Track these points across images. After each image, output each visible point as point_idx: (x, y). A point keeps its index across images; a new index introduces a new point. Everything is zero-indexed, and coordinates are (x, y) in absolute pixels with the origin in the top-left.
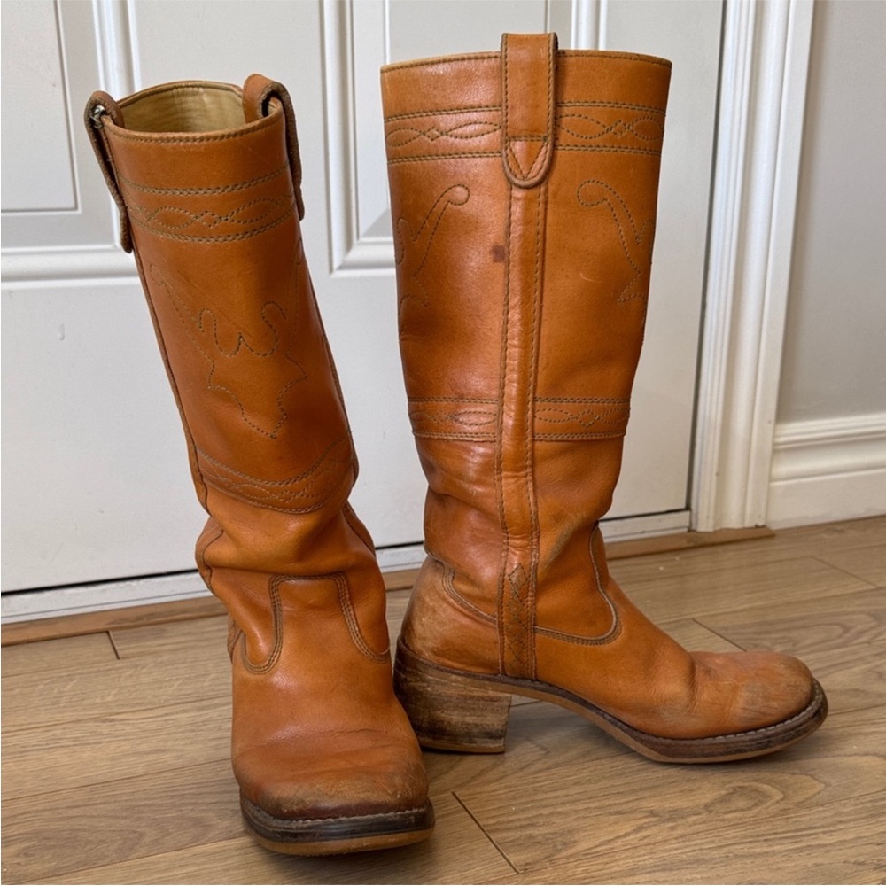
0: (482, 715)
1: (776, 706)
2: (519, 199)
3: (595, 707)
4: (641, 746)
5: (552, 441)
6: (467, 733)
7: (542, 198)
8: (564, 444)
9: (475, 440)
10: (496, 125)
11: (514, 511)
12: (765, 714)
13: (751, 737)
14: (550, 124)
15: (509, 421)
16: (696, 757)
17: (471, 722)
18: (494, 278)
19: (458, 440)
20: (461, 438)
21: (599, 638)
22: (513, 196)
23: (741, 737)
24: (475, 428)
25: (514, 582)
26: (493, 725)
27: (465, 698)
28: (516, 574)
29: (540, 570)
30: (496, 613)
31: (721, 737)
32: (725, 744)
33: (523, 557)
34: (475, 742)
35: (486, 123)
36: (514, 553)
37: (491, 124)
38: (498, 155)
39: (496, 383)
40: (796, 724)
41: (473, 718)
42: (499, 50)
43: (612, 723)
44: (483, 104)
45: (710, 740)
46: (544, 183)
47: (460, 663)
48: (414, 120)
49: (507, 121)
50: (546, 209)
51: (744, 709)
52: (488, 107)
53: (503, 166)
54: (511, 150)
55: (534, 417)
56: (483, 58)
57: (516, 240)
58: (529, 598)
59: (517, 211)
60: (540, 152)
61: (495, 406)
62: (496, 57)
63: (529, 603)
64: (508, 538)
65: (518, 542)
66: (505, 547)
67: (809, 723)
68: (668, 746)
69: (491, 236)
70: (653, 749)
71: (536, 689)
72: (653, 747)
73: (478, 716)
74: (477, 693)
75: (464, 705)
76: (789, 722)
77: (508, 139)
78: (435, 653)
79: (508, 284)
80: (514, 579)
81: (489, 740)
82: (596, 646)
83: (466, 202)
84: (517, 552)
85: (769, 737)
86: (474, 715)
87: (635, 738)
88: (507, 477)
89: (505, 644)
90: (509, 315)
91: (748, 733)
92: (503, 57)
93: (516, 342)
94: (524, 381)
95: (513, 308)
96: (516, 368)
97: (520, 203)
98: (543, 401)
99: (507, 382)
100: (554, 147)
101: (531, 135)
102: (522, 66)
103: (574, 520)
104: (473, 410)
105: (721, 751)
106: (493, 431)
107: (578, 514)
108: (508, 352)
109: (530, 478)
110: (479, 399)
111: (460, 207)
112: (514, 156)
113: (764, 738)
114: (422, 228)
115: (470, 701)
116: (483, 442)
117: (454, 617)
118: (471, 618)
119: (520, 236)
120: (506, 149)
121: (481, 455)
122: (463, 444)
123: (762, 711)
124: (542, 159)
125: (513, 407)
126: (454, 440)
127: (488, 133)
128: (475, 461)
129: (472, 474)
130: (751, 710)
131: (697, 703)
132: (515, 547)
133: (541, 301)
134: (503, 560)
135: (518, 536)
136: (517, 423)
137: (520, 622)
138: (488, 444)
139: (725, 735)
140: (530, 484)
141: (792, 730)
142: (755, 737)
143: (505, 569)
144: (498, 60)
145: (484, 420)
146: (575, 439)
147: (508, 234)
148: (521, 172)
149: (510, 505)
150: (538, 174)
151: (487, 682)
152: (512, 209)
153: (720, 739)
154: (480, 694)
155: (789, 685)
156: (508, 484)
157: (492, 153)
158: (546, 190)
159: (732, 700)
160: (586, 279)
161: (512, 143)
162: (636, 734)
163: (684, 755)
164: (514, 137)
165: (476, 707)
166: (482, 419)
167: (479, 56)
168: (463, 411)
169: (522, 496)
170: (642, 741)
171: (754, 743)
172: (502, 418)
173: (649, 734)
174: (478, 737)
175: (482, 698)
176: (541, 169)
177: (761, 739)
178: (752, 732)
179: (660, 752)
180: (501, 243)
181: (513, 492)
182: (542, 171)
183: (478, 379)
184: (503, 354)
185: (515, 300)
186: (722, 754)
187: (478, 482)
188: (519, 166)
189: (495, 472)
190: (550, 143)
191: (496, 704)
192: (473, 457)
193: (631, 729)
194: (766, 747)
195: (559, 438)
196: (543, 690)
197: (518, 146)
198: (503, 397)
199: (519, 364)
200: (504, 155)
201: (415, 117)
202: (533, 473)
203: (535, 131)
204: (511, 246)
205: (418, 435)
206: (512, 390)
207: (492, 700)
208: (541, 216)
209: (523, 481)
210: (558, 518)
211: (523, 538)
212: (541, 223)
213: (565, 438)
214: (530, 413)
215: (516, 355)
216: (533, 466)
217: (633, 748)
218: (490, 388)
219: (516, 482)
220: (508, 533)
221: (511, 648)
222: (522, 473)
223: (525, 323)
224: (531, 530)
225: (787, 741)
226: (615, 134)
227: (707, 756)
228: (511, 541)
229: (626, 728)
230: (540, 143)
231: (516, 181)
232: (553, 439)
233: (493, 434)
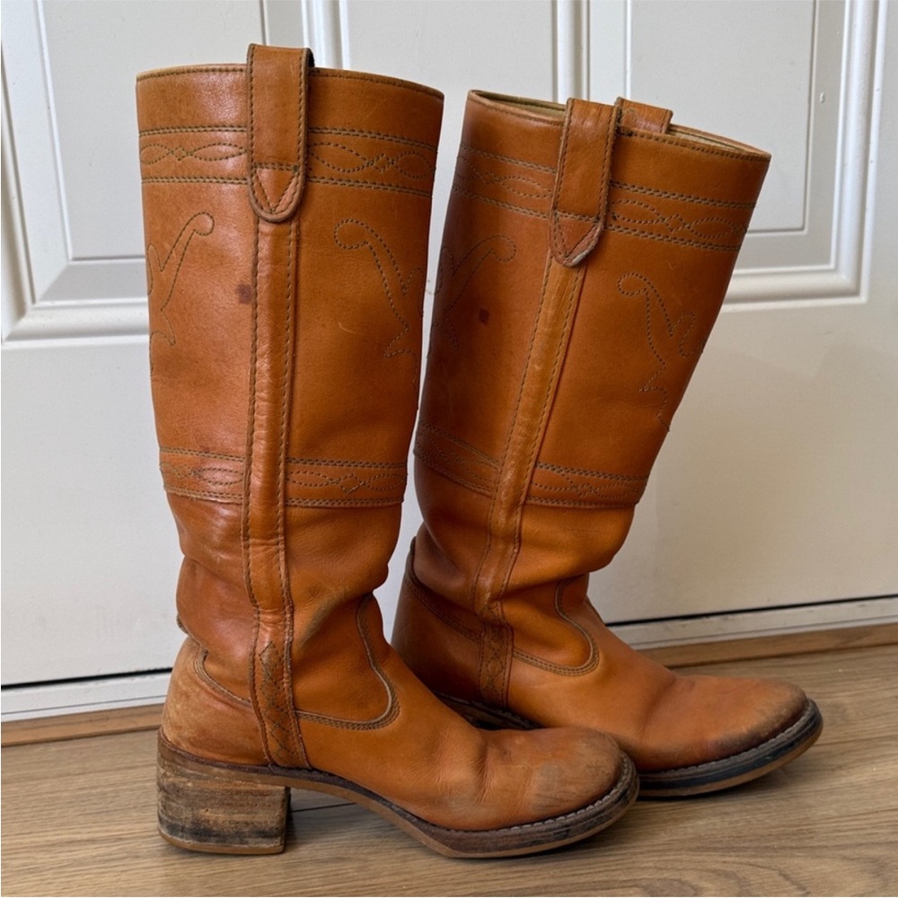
0: (251, 812)
1: (574, 791)
2: (266, 235)
3: (381, 797)
4: (431, 840)
5: (308, 507)
6: (237, 833)
7: (292, 236)
8: (323, 511)
9: (219, 500)
10: (241, 148)
11: (262, 582)
12: (562, 800)
13: (549, 827)
14: (301, 152)
15: (257, 481)
16: (489, 851)
17: (241, 820)
18: (240, 321)
19: (201, 500)
20: (204, 498)
21: (372, 721)
22: (260, 230)
23: (539, 826)
24: (220, 487)
25: (265, 662)
26: (266, 822)
27: (231, 793)
28: (266, 654)
29: (295, 648)
30: (250, 698)
31: (516, 828)
32: (520, 835)
33: (274, 634)
34: (247, 843)
35: (230, 145)
36: (264, 629)
37: (236, 146)
38: (244, 182)
39: (244, 438)
40: (598, 809)
41: (243, 815)
42: (245, 62)
43: (401, 815)
44: (228, 123)
45: (504, 832)
46: (296, 218)
47: (222, 754)
48: (164, 135)
49: (252, 145)
50: (298, 249)
51: (538, 795)
52: (232, 126)
53: (249, 196)
54: (257, 177)
55: (286, 479)
56: (227, 71)
57: (264, 280)
58: (284, 680)
59: (265, 247)
60: (290, 183)
61: (242, 464)
62: (241, 70)
63: (285, 685)
64: (259, 613)
65: (269, 617)
66: (255, 622)
67: (613, 809)
68: (459, 839)
69: (236, 273)
70: (444, 844)
71: (312, 779)
72: (444, 840)
73: (248, 813)
74: (244, 787)
75: (230, 802)
76: (591, 807)
77: (254, 165)
78: (192, 744)
79: (256, 330)
80: (265, 659)
81: (264, 840)
82: (370, 731)
83: (211, 232)
84: (269, 629)
85: (567, 826)
86: (244, 813)
87: (425, 831)
88: (254, 545)
89: (267, 731)
90: (258, 364)
91: (546, 822)
92: (249, 71)
93: (263, 395)
94: (273, 438)
95: (262, 355)
96: (265, 425)
97: (268, 238)
98: (298, 462)
99: (255, 439)
100: (307, 178)
101: (280, 163)
102: (269, 83)
103: (334, 593)
104: (218, 467)
105: (516, 843)
106: (239, 493)
107: (339, 588)
108: (256, 405)
109: (281, 546)
110: (225, 454)
111: (205, 237)
112: (260, 184)
113: (562, 827)
114: (169, 258)
115: (236, 797)
116: (228, 503)
117: (207, 703)
118: (226, 704)
119: (268, 276)
120: (252, 176)
121: (225, 518)
122: (206, 503)
123: (558, 797)
124: (292, 191)
125: (261, 467)
126: (197, 499)
127: (233, 156)
128: (219, 524)
129: (215, 539)
130: (547, 797)
131: (487, 791)
132: (266, 623)
133: (294, 351)
134: (254, 637)
135: (269, 611)
136: (266, 485)
137: (278, 707)
138: (234, 507)
139: (520, 824)
140: (282, 554)
141: (594, 816)
142: (552, 826)
143: (255, 648)
144: (244, 74)
145: (229, 478)
146: (336, 505)
147: (255, 273)
148: (269, 204)
149: (258, 575)
150: (287, 208)
151: (255, 775)
152: (259, 245)
153: (515, 830)
154: (248, 788)
155: (589, 767)
156: (257, 553)
157: (237, 179)
158: (298, 227)
159: (524, 786)
160: (345, 330)
161: (258, 170)
162: (425, 826)
163: (475, 849)
164: (261, 164)
165: (245, 803)
166: (227, 477)
167: (223, 67)
168: (208, 467)
169: (271, 567)
170: (432, 835)
171: (551, 833)
172: (249, 478)
173: (440, 827)
174: (250, 836)
175: (250, 792)
176: (291, 202)
177: (559, 828)
178: (550, 821)
179: (452, 846)
180: (248, 282)
181: (262, 561)
182: (292, 205)
183: (224, 432)
184: (251, 407)
185: (264, 347)
186: (517, 847)
187: (222, 548)
188: (266, 197)
189: (242, 538)
190: (301, 173)
191: (267, 798)
192: (217, 519)
193: (420, 821)
194: (566, 837)
195: (316, 504)
196: (320, 781)
197: (265, 174)
198: (251, 455)
199: (269, 420)
200: (250, 183)
201: (164, 133)
202: (286, 542)
203: (285, 159)
204: (258, 286)
205: (170, 491)
206: (260, 448)
207: (262, 794)
208: (292, 256)
209: (274, 548)
210: (314, 592)
211: (275, 613)
212: (292, 264)
213: (323, 504)
214: (281, 475)
215: (265, 409)
216: (285, 533)
217: (424, 842)
218: (237, 444)
219: (266, 549)
220: (258, 607)
221: (273, 736)
222: (273, 541)
223: (275, 373)
224: (284, 604)
225: (589, 829)
226: (377, 168)
227: (501, 849)
228: (262, 616)
229: (415, 820)
230: (290, 173)
231: (263, 214)
232: (309, 504)
233: (240, 495)
